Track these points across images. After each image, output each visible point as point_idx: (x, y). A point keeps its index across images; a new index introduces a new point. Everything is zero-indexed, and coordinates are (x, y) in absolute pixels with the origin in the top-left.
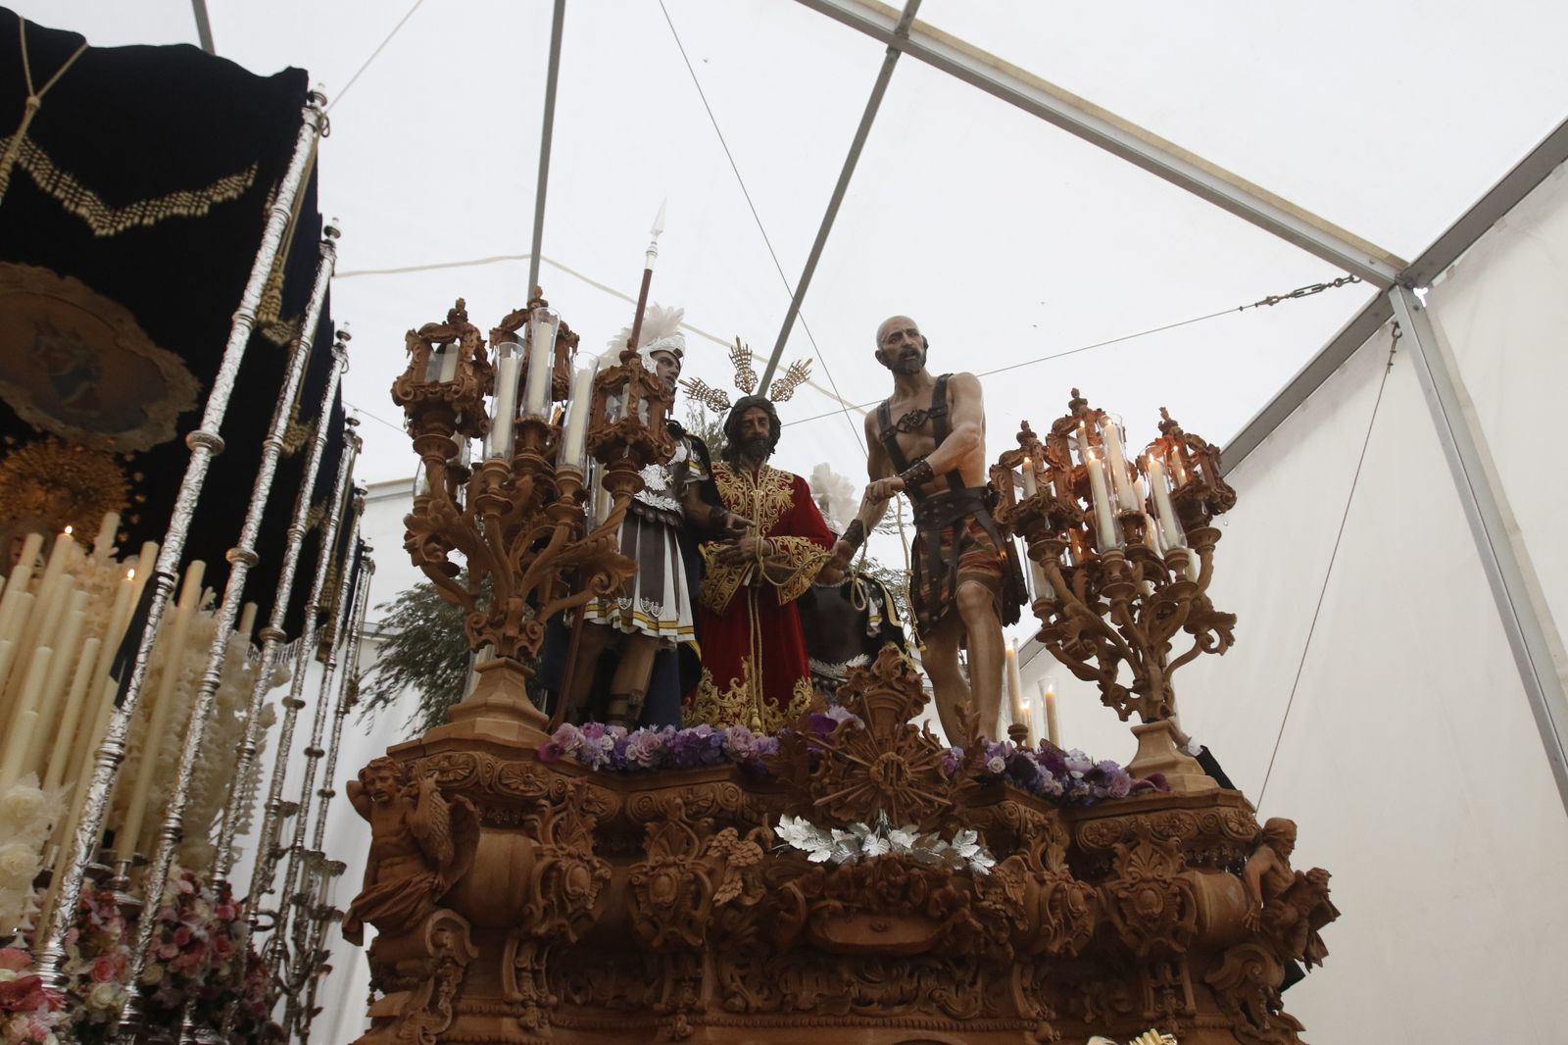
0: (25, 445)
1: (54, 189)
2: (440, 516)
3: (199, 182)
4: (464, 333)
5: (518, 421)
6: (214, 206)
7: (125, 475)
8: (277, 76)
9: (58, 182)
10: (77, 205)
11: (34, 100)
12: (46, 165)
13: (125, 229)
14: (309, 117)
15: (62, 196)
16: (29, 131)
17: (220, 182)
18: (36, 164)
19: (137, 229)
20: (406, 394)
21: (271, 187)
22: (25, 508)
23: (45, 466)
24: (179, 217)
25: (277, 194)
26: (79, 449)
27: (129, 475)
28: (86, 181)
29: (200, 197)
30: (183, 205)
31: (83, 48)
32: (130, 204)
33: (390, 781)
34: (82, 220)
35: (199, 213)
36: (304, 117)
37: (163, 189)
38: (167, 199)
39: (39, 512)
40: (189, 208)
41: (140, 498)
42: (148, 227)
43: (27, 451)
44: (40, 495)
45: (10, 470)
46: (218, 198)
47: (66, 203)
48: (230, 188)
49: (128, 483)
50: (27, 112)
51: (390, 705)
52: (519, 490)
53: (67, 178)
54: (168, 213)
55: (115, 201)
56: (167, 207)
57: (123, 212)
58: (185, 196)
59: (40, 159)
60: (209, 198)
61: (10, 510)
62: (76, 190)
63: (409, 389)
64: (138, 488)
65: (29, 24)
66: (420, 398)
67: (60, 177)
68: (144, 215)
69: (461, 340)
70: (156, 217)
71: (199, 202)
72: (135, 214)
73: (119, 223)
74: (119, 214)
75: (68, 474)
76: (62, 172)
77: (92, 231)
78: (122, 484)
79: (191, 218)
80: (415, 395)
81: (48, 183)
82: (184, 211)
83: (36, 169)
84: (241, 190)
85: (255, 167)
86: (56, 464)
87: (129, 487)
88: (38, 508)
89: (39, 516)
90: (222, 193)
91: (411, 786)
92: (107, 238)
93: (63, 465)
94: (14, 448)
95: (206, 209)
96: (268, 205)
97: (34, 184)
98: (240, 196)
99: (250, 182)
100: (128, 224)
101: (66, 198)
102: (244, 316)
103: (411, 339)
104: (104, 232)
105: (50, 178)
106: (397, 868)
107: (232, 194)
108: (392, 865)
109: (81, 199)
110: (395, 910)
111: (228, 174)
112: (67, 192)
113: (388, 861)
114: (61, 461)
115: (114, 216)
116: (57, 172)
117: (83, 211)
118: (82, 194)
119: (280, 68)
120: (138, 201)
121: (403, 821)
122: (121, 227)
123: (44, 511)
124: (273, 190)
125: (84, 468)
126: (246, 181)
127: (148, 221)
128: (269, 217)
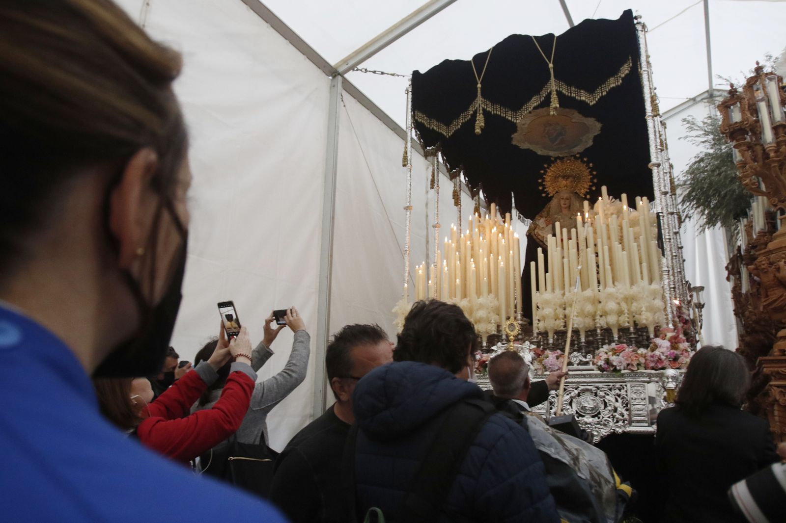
0: (551, 166)
1: (571, 94)
2: (753, 170)
3: (614, 72)
4: (741, 100)
5: (773, 126)
6: (623, 79)
7: (586, 166)
8: (622, 17)
9: (571, 91)
10: (580, 97)
11: (551, 65)
12: (564, 86)
13: (598, 99)
14: (639, 27)
15: (574, 95)
16: (555, 77)
17: (621, 69)
18: (562, 87)
19: (602, 97)
20: (726, 130)
21: (637, 62)
22: (560, 187)
23: (560, 171)
24: (613, 88)
25: (640, 64)
26: (568, 162)
27: (588, 165)
28: (579, 87)
29: (617, 77)
30: (613, 83)
31: (555, 38)
32: (595, 89)
33: (766, 265)
34: (584, 102)
35: (619, 84)
36: (637, 28)
37: (603, 80)
38: (607, 83)
39: (565, 188)
40: (615, 83)
41: (595, 173)
42: (605, 96)
43: (552, 168)
44: (564, 182)
45: (550, 176)
46: (623, 76)
47: (577, 97)
48: (625, 70)
49: (588, 168)
50: (551, 70)
51: (692, 218)
52: (781, 152)
53: (573, 89)
54: (609, 88)
55: (591, 90)
56: (608, 86)
57: (595, 93)
58: (612, 79)
59: (562, 85)
60: (620, 77)
61: (555, 189)
62: (577, 91)
63: (727, 128)
64: (592, 170)
65: (535, 37)
66: (732, 130)
67: (570, 89)
68: (602, 92)
69: (740, 102)
70: (606, 91)
71: (617, 79)
72: (599, 93)
73: (595, 98)
74: (594, 95)
75: (568, 171)
76: (570, 87)
77: (588, 104)
78: (587, 170)
79: (617, 86)
80: (730, 129)
81: (568, 93)
82: (614, 85)
83: (562, 89)
84: (629, 69)
85: (630, 58)
86: (563, 169)
87: (589, 170)
88: (565, 187)
89: (566, 189)
90: (624, 73)
91: (776, 265)
92: (594, 105)
93: (565, 169)
94: (548, 168)
95: (621, 81)
96: (639, 70)
97: (564, 95)
98: (630, 71)
99: (631, 65)
100: (599, 97)
101: (576, 96)
102: (649, 116)
103: (720, 108)
104: (593, 103)
105: (568, 91)
106: (776, 291)
107: (627, 72)
108: (773, 290)
109: (580, 94)
110: (780, 304)
111: (622, 64)
112: (575, 94)
113: (772, 289)
114: (564, 168)
115: (593, 96)
116: (569, 88)
117: (583, 98)
118: (580, 92)
119: (621, 13)
120: (598, 87)
121: (775, 276)
122: (597, 99)
123: (567, 187)
124: (639, 63)
125: (573, 168)
126: (629, 65)
127: (604, 93)
128: (641, 74)
